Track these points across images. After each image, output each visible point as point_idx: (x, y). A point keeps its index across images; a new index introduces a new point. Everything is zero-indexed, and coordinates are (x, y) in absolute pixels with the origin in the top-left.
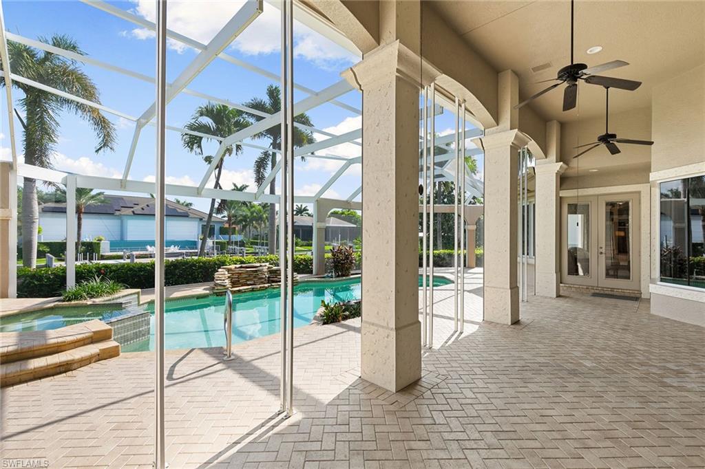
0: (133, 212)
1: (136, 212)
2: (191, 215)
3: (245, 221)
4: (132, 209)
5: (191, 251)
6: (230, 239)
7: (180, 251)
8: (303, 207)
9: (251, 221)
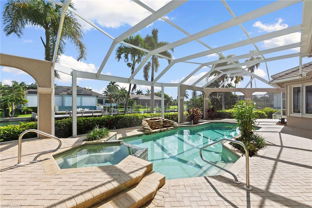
0: (68, 93)
1: (69, 93)
2: (93, 95)
3: (117, 97)
4: (67, 92)
5: (95, 111)
6: (111, 105)
7: (90, 111)
8: (140, 91)
9: (120, 97)
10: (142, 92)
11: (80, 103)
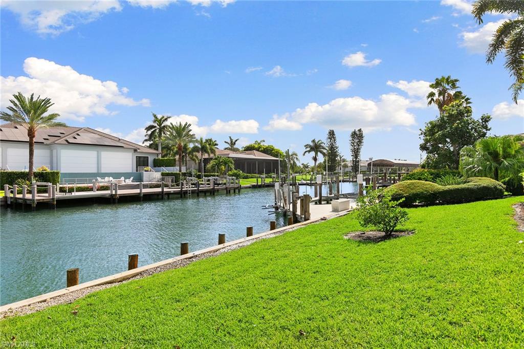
0: (66, 141)
10: (217, 145)
11: (96, 166)
